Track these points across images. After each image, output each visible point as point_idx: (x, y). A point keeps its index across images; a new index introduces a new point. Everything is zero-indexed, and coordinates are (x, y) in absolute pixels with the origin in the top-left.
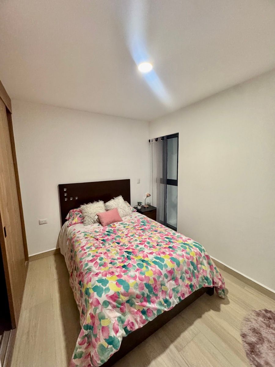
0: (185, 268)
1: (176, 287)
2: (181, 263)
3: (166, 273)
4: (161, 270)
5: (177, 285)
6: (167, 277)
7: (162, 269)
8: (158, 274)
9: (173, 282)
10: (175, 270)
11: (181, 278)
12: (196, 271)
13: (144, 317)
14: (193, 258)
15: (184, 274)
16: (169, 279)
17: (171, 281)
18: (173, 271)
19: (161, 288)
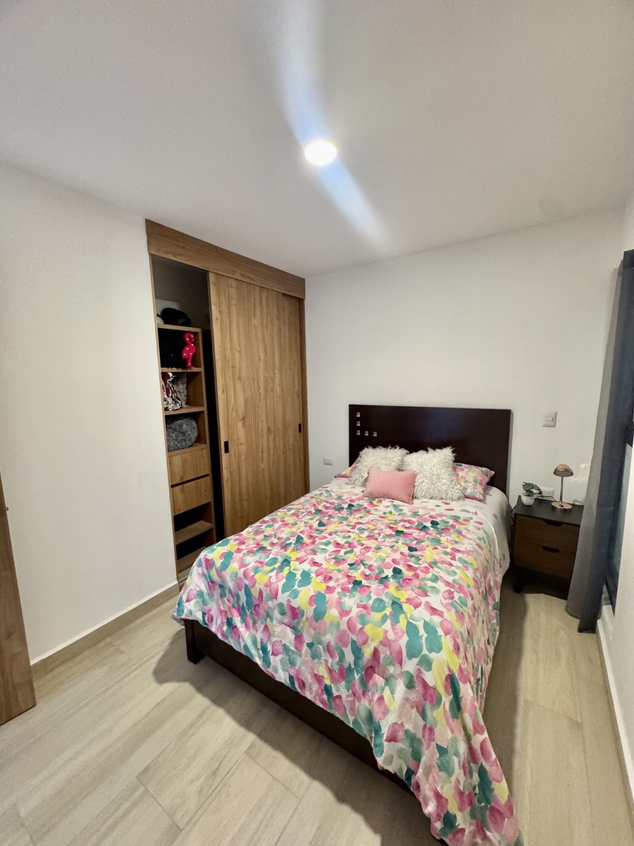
0: (329, 638)
1: (293, 652)
2: (327, 619)
3: (285, 603)
4: (280, 592)
5: (296, 648)
6: (283, 614)
7: (283, 592)
8: (270, 591)
9: (291, 635)
10: (304, 618)
11: (310, 645)
12: (357, 677)
13: (225, 628)
14: (365, 643)
15: (321, 647)
16: (286, 620)
17: (288, 628)
18: (299, 615)
19: (266, 620)
